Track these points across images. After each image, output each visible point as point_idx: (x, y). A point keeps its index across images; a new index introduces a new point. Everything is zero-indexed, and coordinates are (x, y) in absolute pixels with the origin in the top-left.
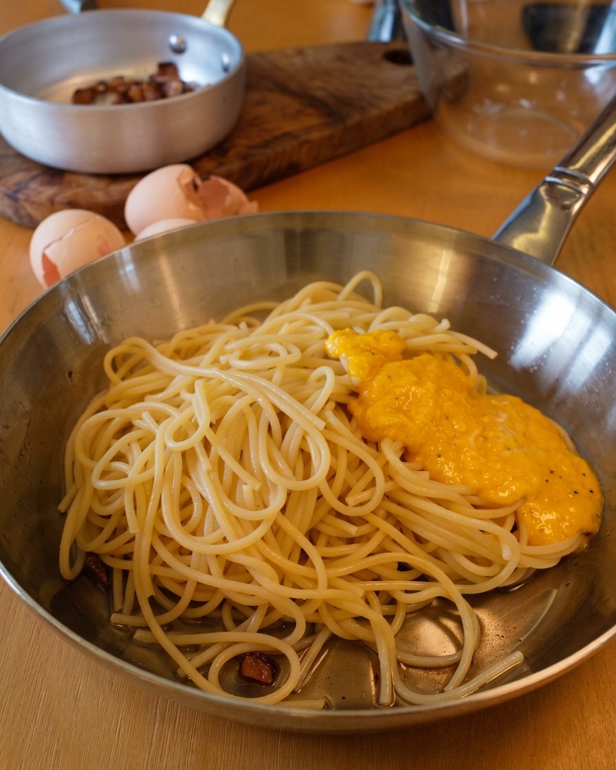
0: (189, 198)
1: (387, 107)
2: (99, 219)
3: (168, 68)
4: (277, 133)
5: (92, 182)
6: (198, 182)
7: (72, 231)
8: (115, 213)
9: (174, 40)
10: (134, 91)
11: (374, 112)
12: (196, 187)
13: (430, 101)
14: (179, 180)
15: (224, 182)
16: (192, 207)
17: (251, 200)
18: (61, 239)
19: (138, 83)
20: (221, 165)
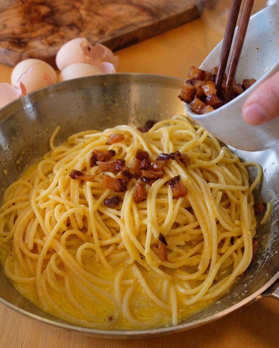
0: (86, 54)
1: (179, 11)
2: (44, 63)
4: (128, 24)
6: (91, 47)
7: (31, 69)
8: (51, 61)
11: (173, 14)
12: (89, 49)
13: (200, 8)
14: (81, 45)
15: (102, 46)
16: (88, 58)
17: (115, 55)
18: (25, 73)
20: (101, 39)
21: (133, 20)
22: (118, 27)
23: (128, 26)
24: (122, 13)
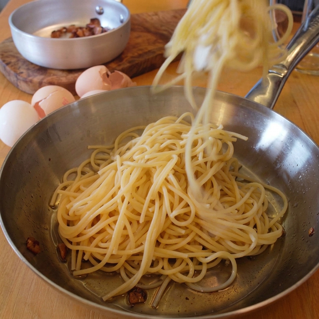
0: (104, 80)
2: (63, 89)
3: (95, 21)
4: (146, 51)
5: (60, 73)
6: (109, 73)
7: (51, 95)
8: (71, 87)
9: (98, 8)
10: (80, 32)
12: (108, 76)
14: (100, 72)
15: (121, 73)
16: (106, 84)
17: (133, 81)
18: (45, 98)
19: (81, 28)
20: (119, 65)
21: (151, 48)
22: (136, 54)
23: (146, 53)
24: (139, 40)
